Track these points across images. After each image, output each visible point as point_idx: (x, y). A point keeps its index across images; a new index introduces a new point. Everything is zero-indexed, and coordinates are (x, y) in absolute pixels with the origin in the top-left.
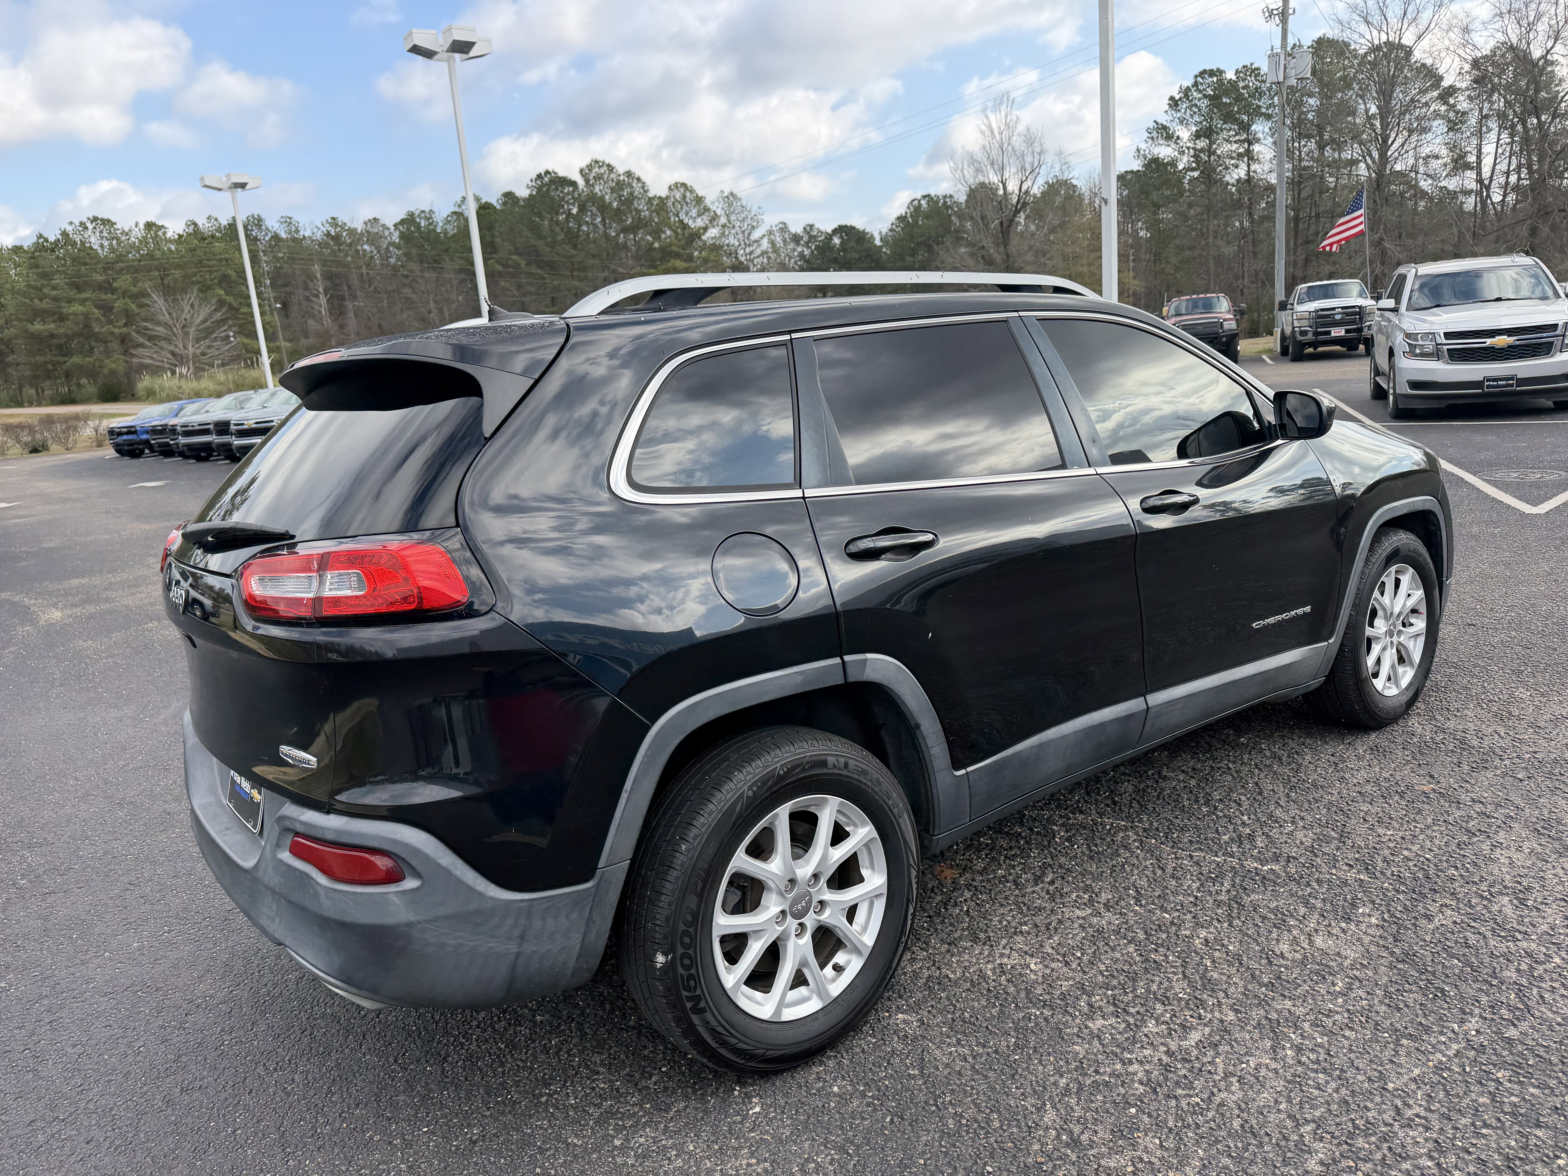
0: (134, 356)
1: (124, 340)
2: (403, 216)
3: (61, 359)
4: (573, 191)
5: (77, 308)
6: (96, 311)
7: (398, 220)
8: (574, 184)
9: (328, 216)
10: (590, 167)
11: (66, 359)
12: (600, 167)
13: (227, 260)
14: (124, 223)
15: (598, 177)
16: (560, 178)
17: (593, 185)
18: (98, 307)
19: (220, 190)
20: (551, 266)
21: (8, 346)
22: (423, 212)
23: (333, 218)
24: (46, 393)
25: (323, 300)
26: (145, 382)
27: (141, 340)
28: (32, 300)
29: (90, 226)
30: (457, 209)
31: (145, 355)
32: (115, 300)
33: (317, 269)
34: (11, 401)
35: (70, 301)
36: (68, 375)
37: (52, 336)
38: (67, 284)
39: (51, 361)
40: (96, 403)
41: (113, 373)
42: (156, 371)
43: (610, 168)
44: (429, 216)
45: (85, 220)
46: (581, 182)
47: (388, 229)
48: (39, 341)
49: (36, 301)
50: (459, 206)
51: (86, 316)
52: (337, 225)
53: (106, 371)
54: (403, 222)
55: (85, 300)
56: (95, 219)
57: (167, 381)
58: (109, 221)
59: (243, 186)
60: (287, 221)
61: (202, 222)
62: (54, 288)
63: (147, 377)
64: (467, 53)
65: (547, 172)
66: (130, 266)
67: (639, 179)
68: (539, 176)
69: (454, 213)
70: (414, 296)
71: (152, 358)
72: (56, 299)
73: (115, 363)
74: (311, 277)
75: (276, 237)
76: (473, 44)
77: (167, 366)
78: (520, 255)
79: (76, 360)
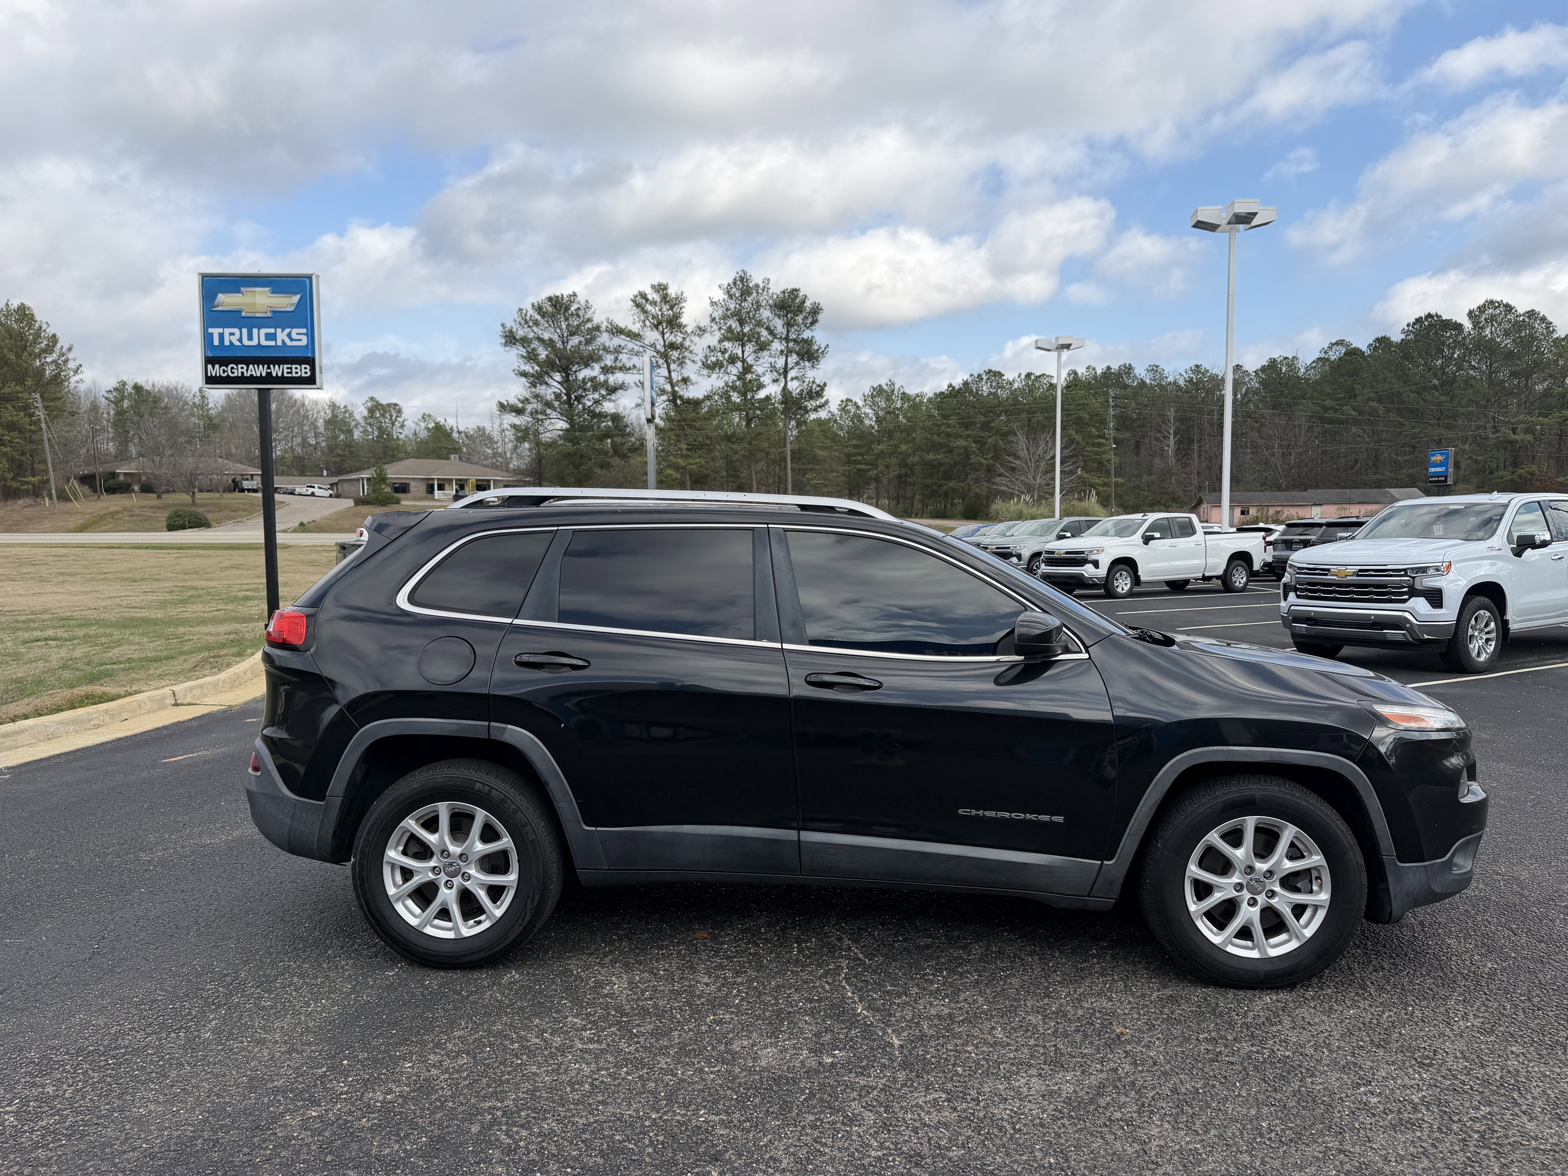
0: (995, 483)
1: (990, 469)
2: (1265, 363)
3: (943, 482)
4: (1456, 335)
5: (961, 443)
6: (974, 445)
7: (1259, 367)
8: (1458, 327)
9: (1192, 364)
10: (1482, 309)
11: (945, 482)
12: (1496, 308)
13: (1084, 404)
14: (1010, 375)
15: (1492, 319)
16: (1443, 321)
17: (1482, 328)
18: (975, 442)
19: (1049, 350)
20: (1416, 414)
21: (911, 469)
22: (1286, 358)
23: (1197, 366)
24: (929, 508)
25: (1172, 441)
26: (997, 505)
27: (1002, 470)
28: (932, 435)
29: (985, 377)
30: (1323, 355)
31: (1002, 483)
32: (990, 437)
33: (1171, 413)
34: (904, 512)
35: (958, 436)
36: (946, 495)
37: (940, 464)
38: (959, 423)
39: (936, 483)
40: (960, 519)
41: (977, 496)
42: (1008, 496)
43: (1509, 308)
44: (1291, 363)
45: (982, 372)
46: (1467, 325)
47: (1249, 375)
48: (932, 468)
49: (935, 436)
50: (1326, 352)
51: (966, 449)
52: (1199, 372)
53: (971, 494)
54: (1263, 369)
55: (968, 436)
56: (990, 371)
57: (1013, 505)
58: (999, 373)
59: (1068, 346)
60: (1154, 369)
61: (1081, 371)
62: (949, 426)
63: (1000, 502)
64: (1250, 223)
65: (1429, 316)
66: (1008, 410)
67: (1543, 319)
68: (1419, 320)
69: (1319, 359)
70: (1259, 441)
71: (1008, 486)
72: (948, 435)
73: (981, 489)
74: (1165, 421)
75: (1143, 383)
76: (1255, 214)
77: (1017, 493)
78: (1380, 402)
79: (952, 484)
